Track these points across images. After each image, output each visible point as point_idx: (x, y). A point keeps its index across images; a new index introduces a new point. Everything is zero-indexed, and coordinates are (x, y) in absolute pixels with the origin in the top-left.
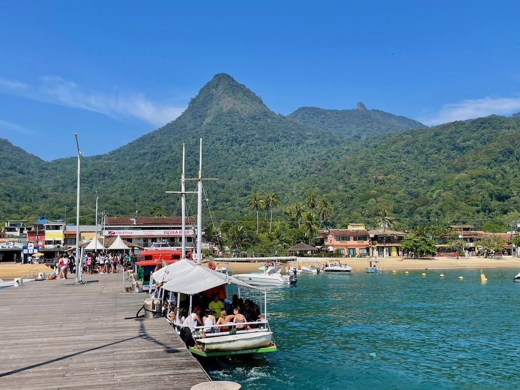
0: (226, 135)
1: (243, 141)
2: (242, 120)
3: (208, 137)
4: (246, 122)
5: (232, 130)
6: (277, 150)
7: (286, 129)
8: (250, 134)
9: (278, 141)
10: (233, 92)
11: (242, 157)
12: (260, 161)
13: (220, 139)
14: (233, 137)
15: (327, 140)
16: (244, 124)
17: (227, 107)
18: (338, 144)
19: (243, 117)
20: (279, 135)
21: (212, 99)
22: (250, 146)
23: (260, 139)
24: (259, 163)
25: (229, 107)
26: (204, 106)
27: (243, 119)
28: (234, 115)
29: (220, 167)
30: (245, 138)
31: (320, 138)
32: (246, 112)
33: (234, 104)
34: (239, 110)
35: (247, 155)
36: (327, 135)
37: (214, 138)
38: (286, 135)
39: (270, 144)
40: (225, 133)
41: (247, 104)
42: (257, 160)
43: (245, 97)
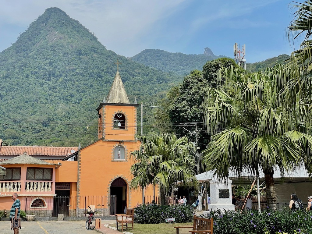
0: (44, 69)
1: (61, 75)
2: (66, 54)
3: (23, 69)
4: (70, 56)
5: (51, 64)
6: (98, 87)
7: (113, 65)
8: (70, 69)
9: (101, 77)
10: (61, 27)
11: (56, 92)
12: (75, 97)
13: (36, 73)
14: (50, 72)
15: (156, 77)
16: (67, 59)
17: (52, 41)
18: (166, 82)
19: (67, 51)
20: (103, 70)
21: (40, 33)
22: (69, 80)
23: (81, 74)
24: (74, 99)
25: (55, 41)
26: (31, 41)
27: (68, 54)
28: (58, 49)
29: (27, 102)
30: (63, 72)
31: (149, 76)
32: (72, 47)
33: (61, 38)
34: (65, 44)
35: (62, 91)
36: (157, 73)
37: (29, 72)
38: (111, 71)
39: (91, 80)
40: (43, 66)
41: (75, 39)
42: (72, 96)
43: (75, 32)
